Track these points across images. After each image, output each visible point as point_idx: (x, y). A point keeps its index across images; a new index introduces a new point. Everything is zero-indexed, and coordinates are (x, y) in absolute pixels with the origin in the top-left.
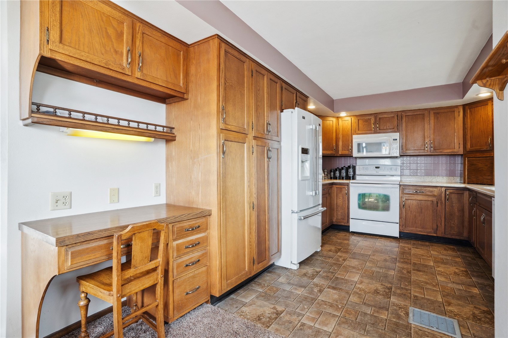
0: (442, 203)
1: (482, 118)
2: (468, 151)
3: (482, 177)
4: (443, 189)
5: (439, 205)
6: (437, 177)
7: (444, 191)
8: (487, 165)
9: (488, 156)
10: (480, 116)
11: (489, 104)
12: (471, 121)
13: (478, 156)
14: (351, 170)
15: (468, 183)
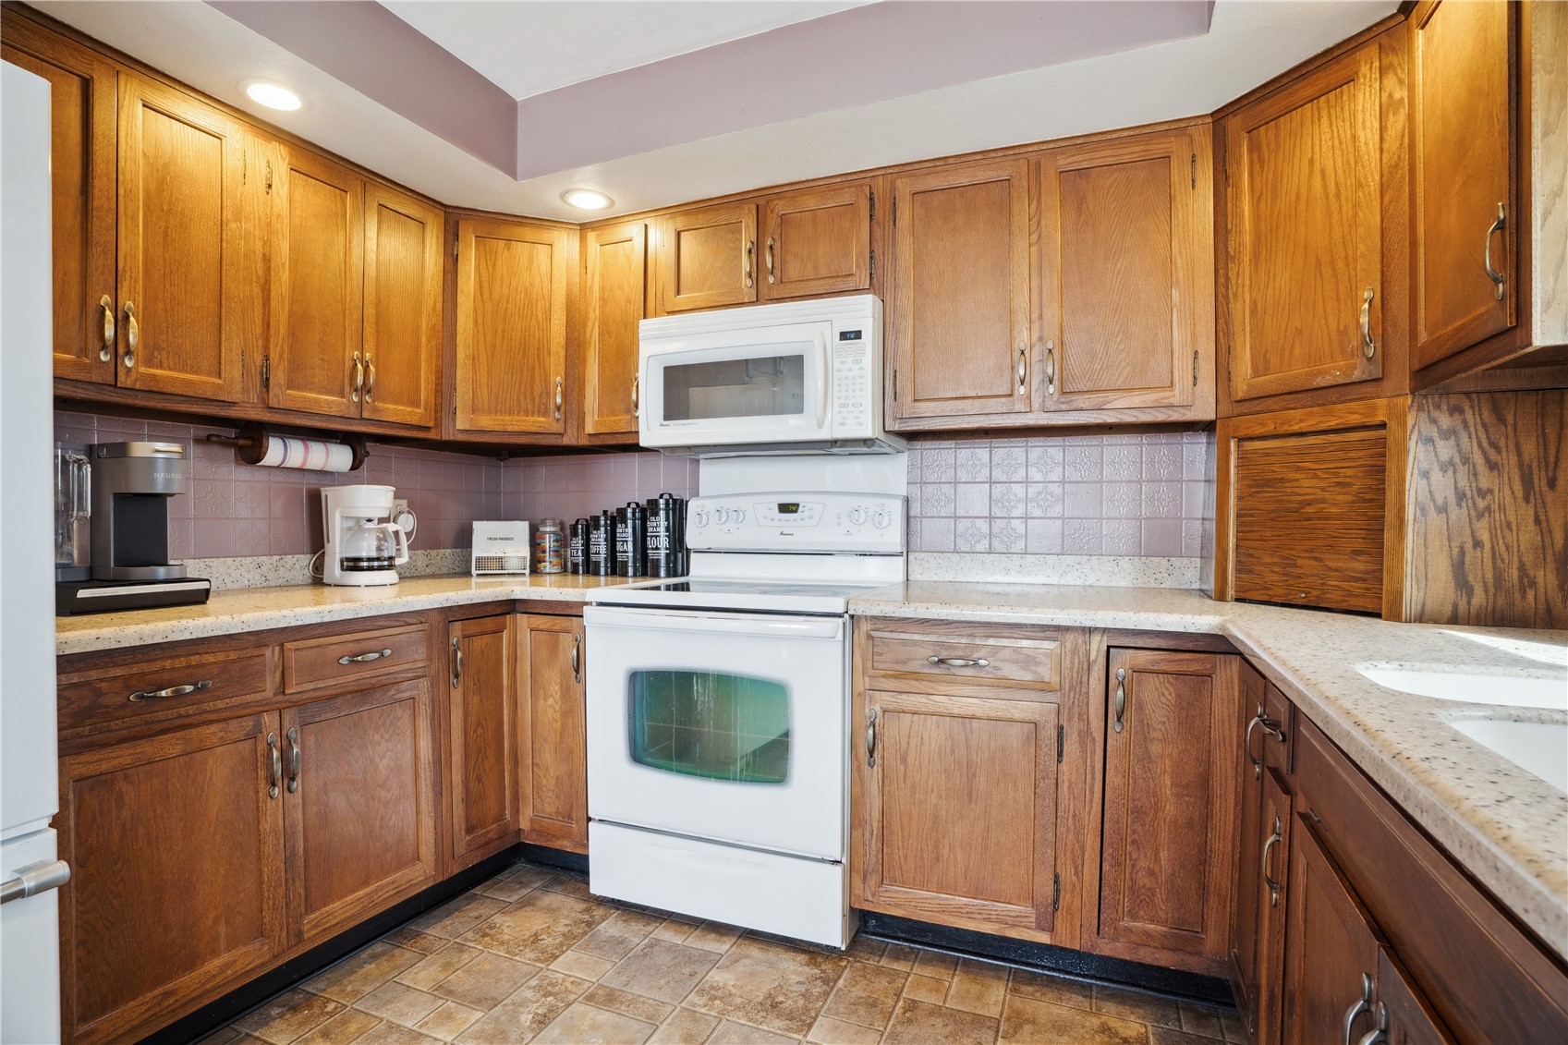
0: (1085, 735)
1: (1323, 172)
2: (1240, 395)
3: (1321, 560)
4: (1097, 645)
5: (1071, 746)
6: (1085, 558)
7: (1102, 660)
8: (1349, 485)
9: (1355, 419)
10: (1311, 162)
11: (1364, 69)
12: (1256, 204)
13: (1296, 428)
14: (660, 525)
15: (1237, 600)
